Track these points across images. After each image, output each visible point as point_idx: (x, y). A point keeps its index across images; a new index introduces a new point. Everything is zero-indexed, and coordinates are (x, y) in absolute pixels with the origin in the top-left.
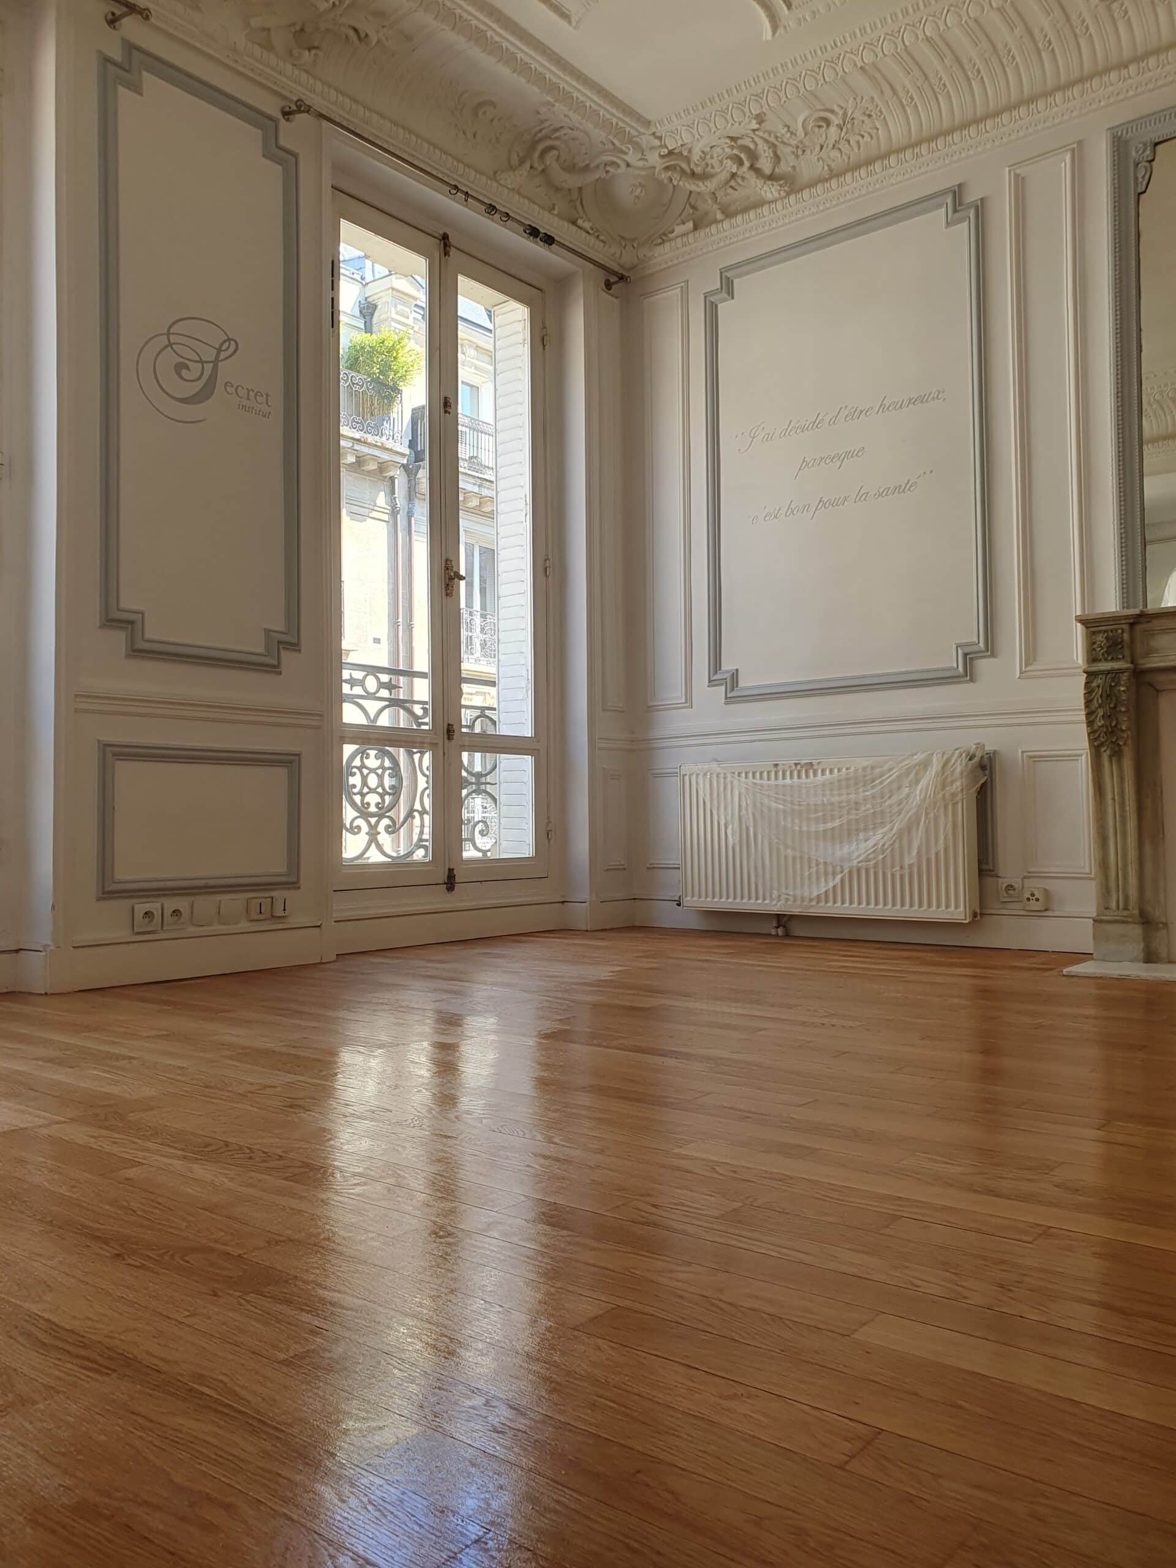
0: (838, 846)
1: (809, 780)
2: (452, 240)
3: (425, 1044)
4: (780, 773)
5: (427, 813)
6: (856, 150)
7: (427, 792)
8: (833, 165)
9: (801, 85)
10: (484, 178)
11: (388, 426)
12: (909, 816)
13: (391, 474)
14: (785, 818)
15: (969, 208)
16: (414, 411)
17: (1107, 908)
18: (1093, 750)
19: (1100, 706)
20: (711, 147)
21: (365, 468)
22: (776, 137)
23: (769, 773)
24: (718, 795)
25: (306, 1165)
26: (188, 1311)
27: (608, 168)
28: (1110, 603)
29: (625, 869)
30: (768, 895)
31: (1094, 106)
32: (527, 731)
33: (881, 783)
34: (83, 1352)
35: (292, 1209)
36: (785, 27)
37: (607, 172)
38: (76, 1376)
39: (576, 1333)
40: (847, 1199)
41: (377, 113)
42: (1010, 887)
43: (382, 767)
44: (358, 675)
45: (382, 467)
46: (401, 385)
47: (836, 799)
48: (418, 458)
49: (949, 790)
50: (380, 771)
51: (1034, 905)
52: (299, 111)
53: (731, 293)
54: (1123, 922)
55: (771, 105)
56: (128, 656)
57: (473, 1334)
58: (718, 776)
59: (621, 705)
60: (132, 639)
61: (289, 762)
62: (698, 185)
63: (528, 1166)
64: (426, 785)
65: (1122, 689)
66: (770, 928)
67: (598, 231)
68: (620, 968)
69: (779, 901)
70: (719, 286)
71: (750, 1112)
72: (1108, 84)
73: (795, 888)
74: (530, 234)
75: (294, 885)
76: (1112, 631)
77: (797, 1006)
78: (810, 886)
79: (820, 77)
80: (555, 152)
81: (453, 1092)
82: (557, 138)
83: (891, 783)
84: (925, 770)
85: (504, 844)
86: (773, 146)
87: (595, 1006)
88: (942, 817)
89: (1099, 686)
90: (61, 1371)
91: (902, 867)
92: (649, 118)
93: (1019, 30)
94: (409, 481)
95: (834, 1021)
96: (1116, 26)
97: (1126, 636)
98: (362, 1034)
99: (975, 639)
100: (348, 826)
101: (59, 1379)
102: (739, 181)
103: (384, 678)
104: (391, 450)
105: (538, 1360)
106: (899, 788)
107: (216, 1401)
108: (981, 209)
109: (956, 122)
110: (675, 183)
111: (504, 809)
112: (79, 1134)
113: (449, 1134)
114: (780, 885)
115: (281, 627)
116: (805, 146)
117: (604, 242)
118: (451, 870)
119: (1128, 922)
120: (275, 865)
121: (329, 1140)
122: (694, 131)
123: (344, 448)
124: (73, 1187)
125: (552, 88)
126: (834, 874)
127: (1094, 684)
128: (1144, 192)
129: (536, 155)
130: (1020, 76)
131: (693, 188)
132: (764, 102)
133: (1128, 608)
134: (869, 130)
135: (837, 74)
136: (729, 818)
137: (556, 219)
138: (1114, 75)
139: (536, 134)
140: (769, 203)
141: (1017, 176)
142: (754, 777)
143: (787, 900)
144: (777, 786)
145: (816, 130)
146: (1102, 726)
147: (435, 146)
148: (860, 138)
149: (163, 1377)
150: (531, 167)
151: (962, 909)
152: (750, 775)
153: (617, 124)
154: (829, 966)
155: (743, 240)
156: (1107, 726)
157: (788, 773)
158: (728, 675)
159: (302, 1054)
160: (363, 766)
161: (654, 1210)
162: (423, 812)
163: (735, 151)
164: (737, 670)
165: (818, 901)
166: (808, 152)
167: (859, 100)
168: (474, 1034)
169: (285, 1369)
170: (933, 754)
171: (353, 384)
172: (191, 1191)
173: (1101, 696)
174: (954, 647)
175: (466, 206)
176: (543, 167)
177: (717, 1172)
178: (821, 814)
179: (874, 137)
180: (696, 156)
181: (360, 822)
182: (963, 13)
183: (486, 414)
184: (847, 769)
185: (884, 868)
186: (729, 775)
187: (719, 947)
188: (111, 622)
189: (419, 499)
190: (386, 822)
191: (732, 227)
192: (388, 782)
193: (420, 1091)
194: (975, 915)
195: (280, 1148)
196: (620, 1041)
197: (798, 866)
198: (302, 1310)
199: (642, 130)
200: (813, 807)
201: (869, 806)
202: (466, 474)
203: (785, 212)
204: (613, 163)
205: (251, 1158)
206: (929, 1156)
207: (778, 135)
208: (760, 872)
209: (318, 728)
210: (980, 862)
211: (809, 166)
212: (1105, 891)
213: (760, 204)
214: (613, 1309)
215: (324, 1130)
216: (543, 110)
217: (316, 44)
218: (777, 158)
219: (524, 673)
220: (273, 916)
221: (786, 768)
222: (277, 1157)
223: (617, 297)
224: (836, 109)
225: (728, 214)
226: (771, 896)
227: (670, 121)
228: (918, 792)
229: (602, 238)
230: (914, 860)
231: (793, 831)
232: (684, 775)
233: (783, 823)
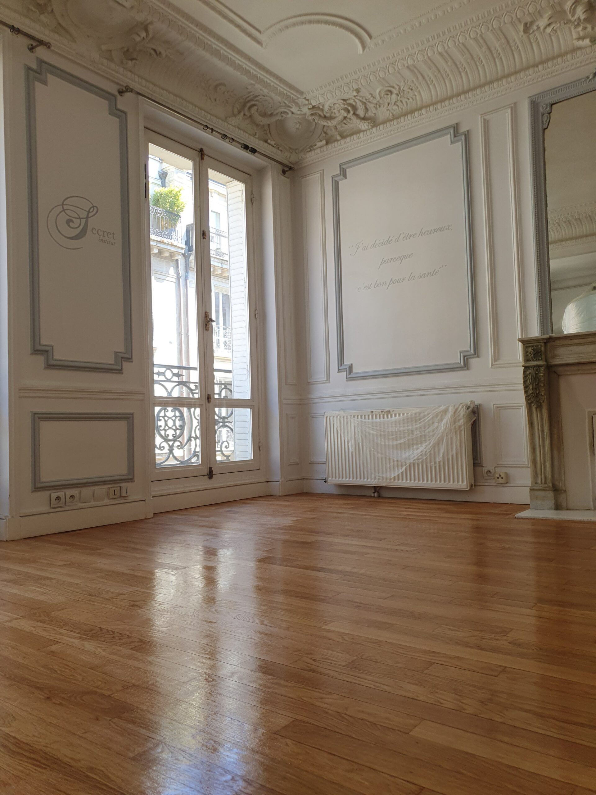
0: (403, 452)
1: (388, 420)
2: (205, 152)
3: (199, 567)
4: (374, 416)
5: (198, 438)
6: (405, 105)
7: (198, 427)
8: (395, 113)
9: (377, 75)
10: (220, 121)
11: (174, 234)
12: (438, 436)
13: (176, 258)
14: (377, 439)
15: (462, 135)
16: (188, 226)
17: (536, 483)
18: (528, 405)
19: (531, 384)
20: (334, 104)
21: (163, 255)
22: (366, 99)
23: (368, 416)
24: (344, 427)
25: (141, 641)
26: (84, 729)
27: (283, 115)
28: (535, 332)
29: (298, 464)
30: (369, 476)
31: (522, 86)
32: (248, 396)
33: (424, 421)
34: (33, 756)
35: (135, 667)
36: (369, 48)
37: (282, 116)
38: (29, 770)
39: (276, 736)
40: (408, 653)
41: (166, 90)
42: (489, 472)
43: (175, 416)
44: (162, 370)
45: (172, 255)
46: (181, 214)
47: (402, 429)
48: (190, 249)
49: (458, 424)
50: (174, 418)
51: (501, 481)
52: (127, 91)
53: (345, 176)
54: (544, 490)
55: (363, 84)
56: (45, 368)
57: (225, 738)
58: (343, 418)
59: (295, 382)
60: (47, 360)
61: (128, 418)
62: (328, 123)
63: (251, 638)
64: (197, 424)
65: (541, 375)
66: (371, 493)
67: (278, 145)
68: (296, 519)
69: (375, 480)
70: (339, 172)
71: (361, 603)
72: (528, 75)
73: (383, 473)
74: (244, 148)
75: (131, 480)
76: (536, 346)
77: (385, 539)
78: (390, 472)
79: (387, 71)
80: (255, 108)
81: (213, 595)
82: (257, 101)
83: (428, 421)
84: (446, 414)
85: (237, 453)
86: (365, 104)
87: (285, 541)
88: (454, 438)
89: (530, 374)
90: (22, 767)
91: (435, 463)
92: (302, 90)
93: (484, 48)
94: (186, 262)
95: (402, 548)
96: (532, 46)
97: (543, 348)
98: (167, 561)
99: (469, 349)
100: (158, 446)
101: (22, 772)
102: (348, 120)
103: (175, 371)
104: (176, 246)
105: (257, 752)
106: (433, 423)
107: (99, 782)
108: (467, 135)
109: (455, 92)
110: (316, 121)
111: (237, 435)
112: (26, 625)
113: (212, 621)
114: (375, 471)
115: (123, 350)
116: (380, 104)
117: (281, 151)
118: (211, 468)
119: (546, 490)
120: (122, 470)
121: (152, 626)
122: (325, 97)
123: (152, 245)
124: (24, 658)
125: (255, 77)
126: (402, 466)
127: (528, 373)
128: (547, 128)
129: (246, 108)
130: (485, 71)
131: (325, 124)
132: (359, 83)
133: (544, 334)
134: (411, 96)
135: (395, 70)
136: (349, 438)
137: (257, 140)
138: (531, 71)
139: (246, 99)
140: (363, 131)
141: (485, 120)
142: (361, 418)
143: (379, 479)
144: (372, 422)
145: (386, 96)
146: (532, 393)
147: (196, 106)
148: (407, 100)
149: (73, 769)
150: (244, 115)
151: (465, 483)
152: (360, 417)
153: (287, 93)
154: (400, 515)
155: (351, 149)
156: (534, 394)
157: (378, 416)
158: (347, 367)
159: (138, 574)
160: (165, 416)
161: (313, 662)
162: (196, 438)
163: (346, 106)
164: (352, 364)
165: (394, 480)
166: (382, 106)
167: (406, 81)
168: (223, 560)
169: (133, 763)
170: (449, 406)
171: (156, 213)
172: (84, 658)
173: (531, 378)
174: (459, 353)
175: (212, 135)
176: (250, 114)
177: (345, 640)
178: (394, 436)
179: (414, 99)
180: (326, 108)
181: (165, 444)
182: (457, 40)
183: (224, 227)
184: (407, 414)
185: (426, 463)
186: (349, 417)
187: (345, 504)
188: (36, 351)
189: (191, 270)
190: (177, 443)
191: (345, 143)
192: (178, 423)
193: (197, 595)
194: (472, 486)
195: (128, 631)
196: (298, 563)
197: (384, 462)
198: (141, 727)
199: (299, 96)
200: (390, 433)
201: (418, 432)
202: (214, 257)
203: (371, 136)
204: (285, 112)
205: (113, 637)
206: (448, 627)
207: (367, 98)
208: (365, 464)
209: (142, 400)
210: (474, 459)
211: (382, 113)
212: (535, 475)
213: (359, 131)
214: (294, 721)
215: (150, 620)
216: (249, 87)
217: (135, 57)
218: (367, 110)
219: (246, 367)
220: (121, 496)
221: (377, 413)
222: (127, 636)
223: (288, 178)
224: (396, 86)
225: (343, 137)
226: (371, 477)
227: (313, 92)
228: (442, 425)
229: (280, 148)
230: (441, 459)
231: (381, 445)
232: (327, 417)
233: (376, 441)
